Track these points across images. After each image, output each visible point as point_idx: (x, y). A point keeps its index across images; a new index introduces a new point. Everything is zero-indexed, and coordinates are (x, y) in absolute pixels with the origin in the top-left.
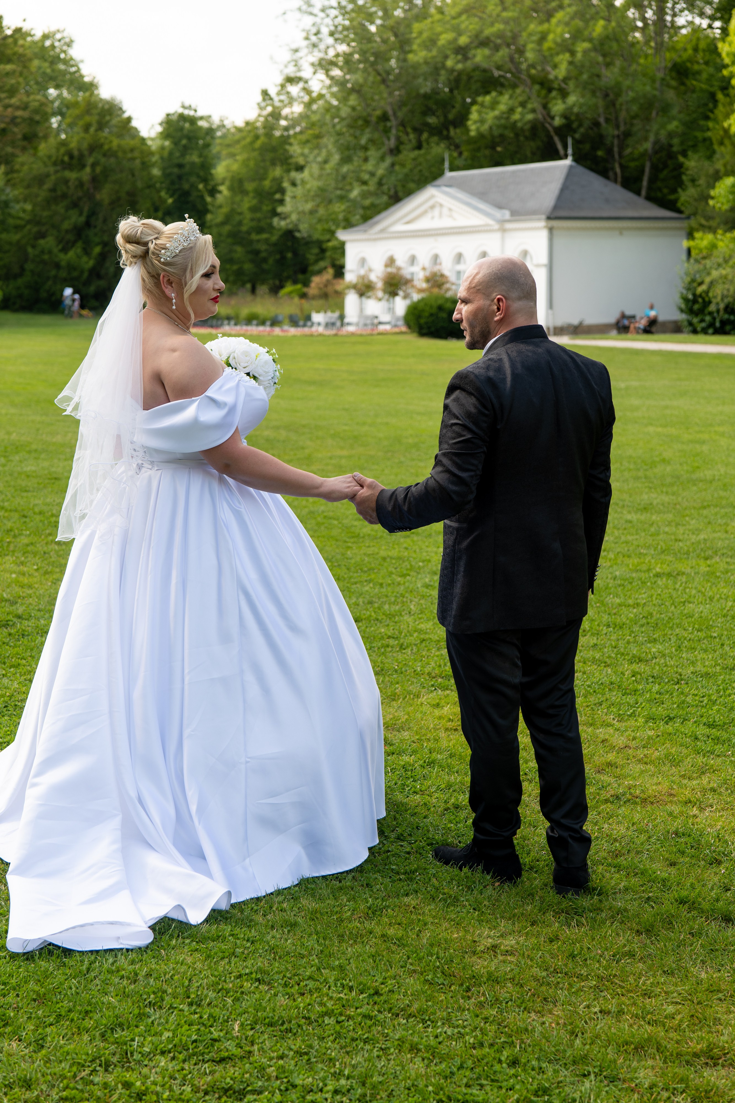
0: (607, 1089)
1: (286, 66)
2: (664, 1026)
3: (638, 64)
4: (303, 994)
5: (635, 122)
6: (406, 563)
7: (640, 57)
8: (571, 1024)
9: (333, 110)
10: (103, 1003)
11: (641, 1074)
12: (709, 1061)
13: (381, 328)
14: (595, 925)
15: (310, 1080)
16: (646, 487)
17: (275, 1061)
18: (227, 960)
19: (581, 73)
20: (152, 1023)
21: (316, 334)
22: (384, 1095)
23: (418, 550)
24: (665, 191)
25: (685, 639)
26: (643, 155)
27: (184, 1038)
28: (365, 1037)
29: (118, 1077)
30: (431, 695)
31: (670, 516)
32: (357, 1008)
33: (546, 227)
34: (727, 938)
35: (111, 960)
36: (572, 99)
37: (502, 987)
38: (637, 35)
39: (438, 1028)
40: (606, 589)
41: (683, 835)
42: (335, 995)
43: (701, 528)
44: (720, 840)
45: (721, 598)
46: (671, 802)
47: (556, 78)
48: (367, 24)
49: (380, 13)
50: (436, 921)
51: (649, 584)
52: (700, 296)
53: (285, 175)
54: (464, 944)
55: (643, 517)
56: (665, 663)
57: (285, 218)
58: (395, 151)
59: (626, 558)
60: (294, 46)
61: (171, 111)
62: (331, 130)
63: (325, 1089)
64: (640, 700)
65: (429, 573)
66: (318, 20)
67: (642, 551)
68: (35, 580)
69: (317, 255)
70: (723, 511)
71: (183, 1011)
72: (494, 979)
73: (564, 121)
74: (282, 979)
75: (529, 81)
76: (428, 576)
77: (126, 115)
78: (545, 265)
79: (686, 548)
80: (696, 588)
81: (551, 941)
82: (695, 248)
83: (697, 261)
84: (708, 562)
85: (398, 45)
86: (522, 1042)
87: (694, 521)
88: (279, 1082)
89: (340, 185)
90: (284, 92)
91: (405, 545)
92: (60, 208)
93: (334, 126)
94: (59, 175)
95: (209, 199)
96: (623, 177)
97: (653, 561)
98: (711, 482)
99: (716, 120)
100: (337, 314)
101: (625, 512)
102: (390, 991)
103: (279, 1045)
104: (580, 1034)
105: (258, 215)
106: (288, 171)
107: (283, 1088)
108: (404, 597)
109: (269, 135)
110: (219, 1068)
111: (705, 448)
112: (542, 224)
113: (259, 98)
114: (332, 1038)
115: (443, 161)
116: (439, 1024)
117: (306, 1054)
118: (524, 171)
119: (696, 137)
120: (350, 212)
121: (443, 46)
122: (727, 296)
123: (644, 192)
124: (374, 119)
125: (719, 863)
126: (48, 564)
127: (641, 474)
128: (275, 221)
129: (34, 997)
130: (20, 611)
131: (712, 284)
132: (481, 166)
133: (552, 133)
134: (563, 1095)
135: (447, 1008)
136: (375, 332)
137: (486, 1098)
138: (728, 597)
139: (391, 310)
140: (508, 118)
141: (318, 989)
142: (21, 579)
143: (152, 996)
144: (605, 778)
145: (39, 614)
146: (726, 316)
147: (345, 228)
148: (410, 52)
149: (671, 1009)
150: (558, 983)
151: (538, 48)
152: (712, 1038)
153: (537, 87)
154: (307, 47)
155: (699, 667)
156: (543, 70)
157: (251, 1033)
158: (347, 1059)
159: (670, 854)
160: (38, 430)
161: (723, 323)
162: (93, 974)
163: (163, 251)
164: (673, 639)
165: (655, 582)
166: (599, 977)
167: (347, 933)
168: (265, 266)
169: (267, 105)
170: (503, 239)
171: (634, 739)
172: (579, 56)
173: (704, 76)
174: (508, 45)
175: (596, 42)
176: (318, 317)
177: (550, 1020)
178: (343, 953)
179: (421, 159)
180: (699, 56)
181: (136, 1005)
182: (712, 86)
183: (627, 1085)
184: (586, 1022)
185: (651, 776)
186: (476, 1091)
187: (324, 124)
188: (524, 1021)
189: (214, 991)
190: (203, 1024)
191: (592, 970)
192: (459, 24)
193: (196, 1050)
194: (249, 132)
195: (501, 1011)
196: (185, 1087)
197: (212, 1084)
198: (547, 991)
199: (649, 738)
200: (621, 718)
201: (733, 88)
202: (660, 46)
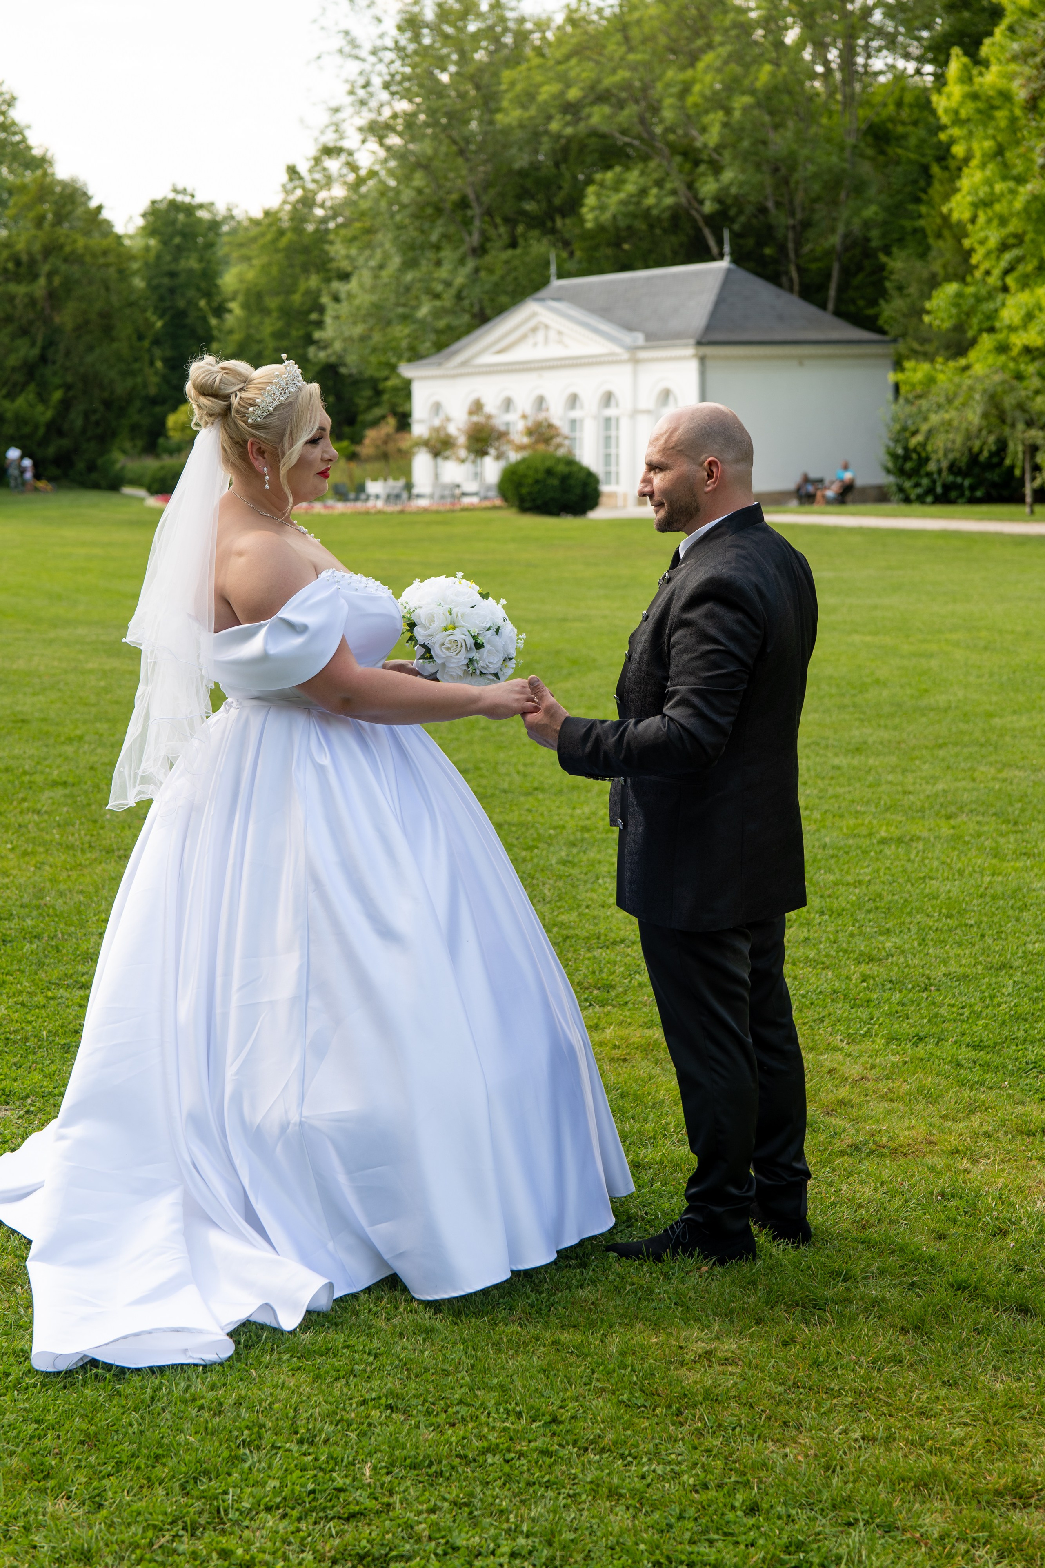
0: (882, 1541)
1: (322, 132)
2: (952, 1456)
3: (820, 125)
4: (453, 1425)
5: (817, 206)
6: (532, 831)
7: (821, 115)
8: (825, 1455)
9: (391, 194)
10: (179, 1444)
11: (927, 1521)
12: (1017, 1501)
13: (466, 501)
14: (844, 1320)
15: (477, 1539)
16: (856, 720)
17: (425, 1515)
18: (343, 1381)
19: (740, 139)
20: (250, 1469)
21: (373, 511)
22: (579, 1557)
23: (546, 813)
24: (861, 303)
25: (930, 928)
26: (828, 253)
27: (297, 1488)
28: (546, 1479)
29: (211, 1543)
31: (893, 760)
32: (530, 1442)
33: (695, 356)
34: (1026, 1335)
35: (183, 1385)
36: (728, 176)
37: (725, 1409)
38: (817, 84)
39: (643, 1465)
41: (953, 1197)
42: (498, 1424)
43: (937, 774)
44: (1003, 1203)
45: (974, 871)
46: (930, 1152)
47: (705, 146)
48: (437, 72)
49: (455, 57)
50: (626, 1321)
51: (872, 854)
52: (915, 450)
53: (323, 286)
54: (667, 1351)
55: (855, 762)
56: (906, 961)
57: (325, 348)
58: (480, 251)
59: (837, 819)
60: (334, 104)
61: (158, 197)
62: (389, 222)
63: (498, 1552)
64: (876, 1014)
65: (565, 844)
66: (367, 67)
67: (859, 808)
68: (12, 864)
69: (370, 398)
70: (966, 751)
71: (291, 1451)
72: (712, 1398)
73: (717, 206)
74: (423, 1405)
75: (667, 151)
76: (564, 848)
77: (93, 204)
79: (919, 804)
80: (938, 858)
81: (786, 1345)
82: (906, 383)
83: (908, 401)
84: (952, 822)
85: (480, 101)
86: (761, 1482)
87: (926, 766)
88: (433, 1544)
89: (402, 300)
90: (319, 168)
91: (527, 806)
93: (392, 215)
95: (213, 322)
96: (801, 284)
97: (875, 822)
98: (946, 711)
99: (930, 204)
100: (401, 483)
101: (830, 755)
102: (572, 1417)
103: (427, 1494)
104: (838, 1468)
105: (285, 343)
106: (328, 280)
107: (440, 1551)
108: (533, 878)
109: (298, 230)
110: (349, 1527)
111: (934, 663)
112: (690, 351)
113: (284, 177)
114: (499, 1483)
115: (547, 264)
116: (644, 1460)
117: (466, 1505)
119: (902, 228)
120: (416, 338)
121: (545, 102)
122: (952, 450)
123: (831, 305)
124: (448, 206)
125: (1005, 1233)
126: (27, 841)
127: (847, 701)
128: (311, 351)
129: (82, 1438)
131: (930, 433)
132: (601, 272)
133: (701, 223)
134: (824, 1550)
135: (653, 1438)
136: (458, 507)
137: (720, 1557)
138: (983, 869)
139: (477, 476)
140: (638, 203)
141: (474, 1418)
143: (246, 1432)
144: (837, 1122)
145: (23, 912)
146: (951, 478)
147: (410, 360)
148: (499, 110)
149: (958, 1432)
150: (801, 1401)
151: (679, 104)
152: (1020, 1469)
153: (678, 159)
154: (353, 105)
155: (953, 967)
156: (686, 135)
157: (388, 1479)
158: (523, 1511)
159: (937, 1222)
161: (947, 488)
162: (160, 1405)
163: (251, 409)
164: (914, 930)
165: (881, 852)
166: (858, 1393)
167: (505, 1340)
169: (295, 188)
170: (635, 374)
171: (873, 1067)
172: (737, 114)
173: (913, 141)
174: (637, 102)
175: (760, 95)
176: (374, 487)
177: (795, 1451)
178: (503, 1368)
179: (516, 262)
180: (905, 114)
181: (224, 1446)
182: (923, 155)
183: (909, 1535)
184: (845, 1453)
185: (902, 1117)
186: (704, 1548)
187: (379, 214)
188: (760, 1453)
189: (331, 1423)
190: (321, 1469)
191: (846, 1383)
192: (567, 71)
193: (314, 1504)
194: (270, 225)
195: (727, 1441)
196: (304, 1555)
197: (341, 1550)
198: (787, 1412)
199: (893, 1066)
200: (851, 1039)
201: (954, 157)
202: (850, 100)
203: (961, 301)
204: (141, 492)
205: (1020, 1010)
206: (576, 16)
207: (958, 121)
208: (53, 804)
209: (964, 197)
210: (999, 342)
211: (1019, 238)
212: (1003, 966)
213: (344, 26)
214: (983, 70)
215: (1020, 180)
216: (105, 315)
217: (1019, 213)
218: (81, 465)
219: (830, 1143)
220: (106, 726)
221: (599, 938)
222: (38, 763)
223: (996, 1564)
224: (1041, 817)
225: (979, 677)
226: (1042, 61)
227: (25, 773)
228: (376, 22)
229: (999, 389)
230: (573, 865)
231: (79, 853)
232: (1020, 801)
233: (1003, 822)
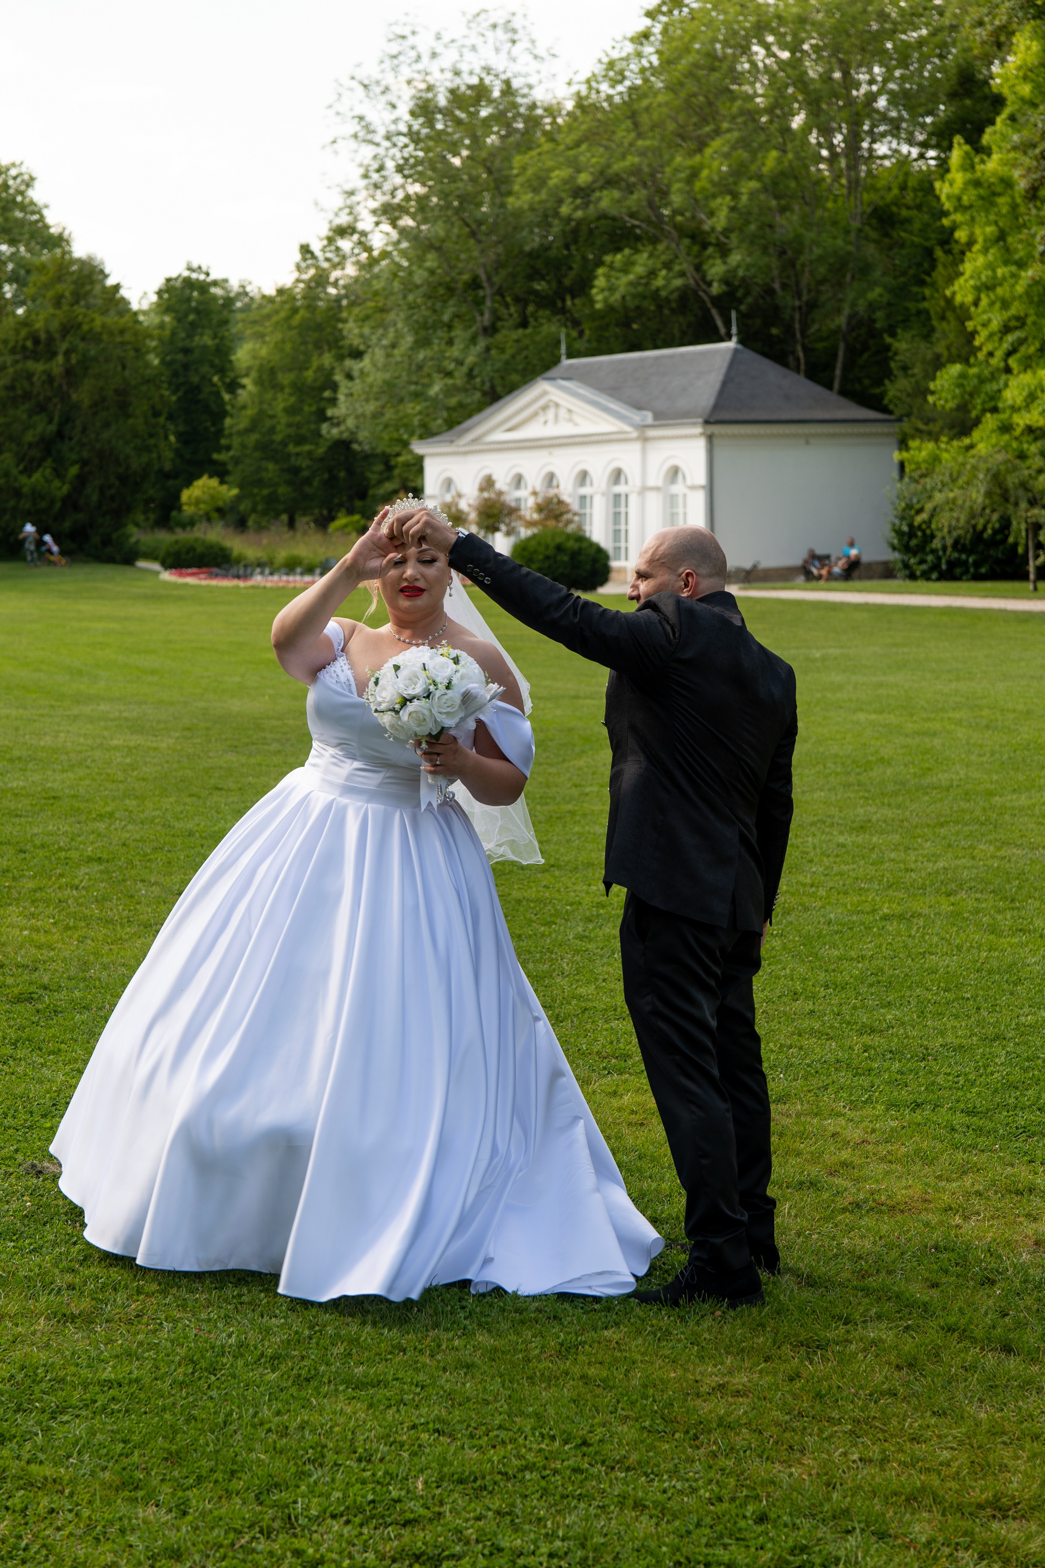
0: (876, 1546)
2: (940, 1475)
3: (825, 209)
4: (494, 1446)
5: (823, 288)
6: (549, 907)
7: (827, 199)
8: (826, 1474)
9: (404, 274)
10: (252, 1461)
11: (916, 1529)
12: (997, 1513)
14: (845, 1358)
15: (519, 1541)
16: (861, 798)
17: (472, 1522)
18: (394, 1409)
19: (747, 222)
20: (316, 1483)
22: (609, 1558)
24: (867, 382)
25: (929, 1001)
26: (835, 332)
27: (359, 1499)
28: (578, 1492)
29: (285, 1543)
30: (604, 1081)
31: (896, 838)
32: (563, 1461)
33: (703, 434)
34: (1009, 1371)
35: (251, 1411)
36: (735, 258)
37: (738, 1434)
38: (823, 168)
39: (664, 1481)
40: (819, 937)
41: (945, 1249)
42: (534, 1446)
43: (938, 852)
44: (991, 1255)
45: (972, 947)
46: (925, 1209)
47: (713, 229)
48: (449, 156)
49: (467, 142)
50: (646, 1358)
51: (875, 930)
52: (919, 528)
53: (336, 364)
54: (684, 1384)
55: (860, 840)
56: (906, 1033)
57: (338, 424)
58: (491, 330)
59: (841, 895)
60: (348, 187)
61: (174, 275)
62: (401, 302)
63: (538, 1553)
64: (877, 1082)
66: (381, 151)
67: (862, 885)
68: (55, 938)
69: (381, 473)
70: (967, 829)
71: (351, 1467)
72: (726, 1425)
73: (724, 288)
74: (467, 1429)
75: (675, 234)
77: (110, 282)
78: (703, 487)
79: (920, 881)
80: (938, 934)
81: (791, 1380)
82: (910, 462)
83: (913, 480)
84: (952, 899)
85: (492, 185)
86: (768, 1496)
87: (928, 844)
88: (480, 1546)
89: (415, 378)
90: (333, 248)
91: (544, 883)
92: (21, 412)
93: (405, 295)
94: (19, 366)
95: (227, 397)
96: (806, 364)
97: (878, 899)
98: (948, 789)
99: (934, 286)
102: (600, 1441)
103: (473, 1505)
104: (838, 1485)
105: (298, 419)
106: (341, 358)
107: (486, 1552)
109: (311, 307)
110: (406, 1532)
111: (937, 742)
112: (699, 430)
113: (298, 257)
114: (538, 1495)
115: (559, 342)
116: (665, 1477)
117: (508, 1514)
118: (671, 357)
119: (907, 309)
120: (428, 415)
121: (556, 186)
122: (955, 528)
123: (836, 385)
124: (460, 285)
125: (993, 1283)
126: (68, 916)
127: (852, 779)
128: (325, 427)
129: (165, 1456)
130: (46, 980)
131: (934, 512)
132: (611, 351)
133: (709, 305)
134: (825, 1553)
135: (673, 1459)
137: (733, 1558)
138: (981, 945)
140: (647, 284)
141: (513, 1440)
142: (35, 936)
143: (310, 1451)
144: (839, 1181)
145: (71, 984)
146: (956, 555)
147: (421, 437)
148: (510, 193)
149: (946, 1455)
150: (805, 1428)
151: (687, 188)
152: (1000, 1486)
153: (686, 241)
154: (366, 188)
155: (950, 1039)
156: (693, 217)
157: (438, 1491)
158: (559, 1519)
159: (931, 1272)
160: (17, 729)
161: (951, 564)
162: (233, 1427)
164: (913, 1003)
165: (883, 927)
166: (856, 1421)
167: (538, 1374)
168: (307, 489)
169: (308, 267)
170: (644, 452)
171: (873, 1131)
172: (744, 199)
173: (917, 226)
174: (646, 186)
175: (767, 181)
177: (799, 1471)
178: (536, 1399)
179: (526, 341)
180: (909, 198)
181: (292, 1463)
182: (928, 239)
183: (900, 1541)
184: (844, 1472)
185: (899, 1178)
186: (719, 1551)
187: (392, 293)
188: (767, 1471)
189: (386, 1444)
190: (378, 1483)
191: (846, 1413)
192: (576, 157)
193: (374, 1512)
194: (284, 303)
195: (739, 1461)
196: (367, 1555)
197: (399, 1550)
198: (792, 1438)
199: (892, 1130)
200: (853, 1105)
201: (957, 242)
202: (854, 185)
203: (965, 382)
204: (156, 566)
205: (1011, 1078)
206: (585, 103)
207: (960, 207)
208: (90, 879)
209: (966, 281)
210: (1001, 421)
211: (1021, 321)
212: (997, 1038)
213: (358, 112)
214: (985, 158)
215: (1021, 265)
216: (122, 392)
217: (1021, 296)
218: (96, 539)
219: (833, 1201)
220: (134, 803)
221: (615, 1010)
222: (72, 840)
223: (976, 1565)
224: (1037, 894)
225: (980, 756)
226: (1042, 153)
227: (60, 849)
228: (389, 107)
229: (1002, 468)
230: (590, 940)
231: (119, 928)
232: (1017, 878)
233: (1001, 900)
